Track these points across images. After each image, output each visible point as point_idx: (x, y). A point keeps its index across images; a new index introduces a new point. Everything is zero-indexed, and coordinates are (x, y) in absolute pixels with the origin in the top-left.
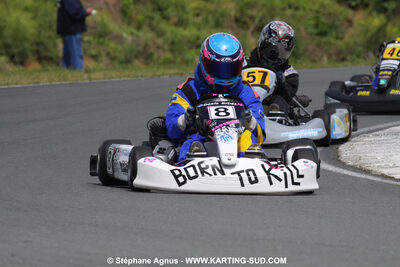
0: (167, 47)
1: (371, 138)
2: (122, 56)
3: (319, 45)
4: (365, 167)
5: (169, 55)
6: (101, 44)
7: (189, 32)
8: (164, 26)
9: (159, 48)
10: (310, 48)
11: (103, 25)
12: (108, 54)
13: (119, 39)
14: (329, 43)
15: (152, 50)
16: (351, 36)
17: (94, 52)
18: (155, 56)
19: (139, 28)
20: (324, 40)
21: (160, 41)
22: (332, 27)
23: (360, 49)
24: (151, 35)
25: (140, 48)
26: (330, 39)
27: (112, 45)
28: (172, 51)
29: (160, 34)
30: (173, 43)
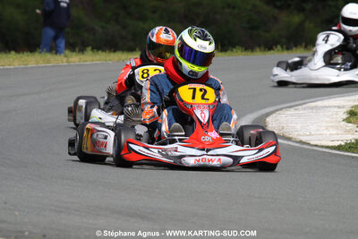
0: (130, 37)
1: (292, 111)
4: (287, 135)
5: (131, 44)
6: (78, 35)
9: (123, 38)
11: (79, 19)
13: (92, 31)
14: (259, 36)
16: (277, 30)
17: (71, 41)
19: (108, 22)
21: (124, 33)
22: (262, 22)
24: (117, 28)
25: (109, 38)
26: (261, 32)
28: (133, 40)
30: (134, 34)
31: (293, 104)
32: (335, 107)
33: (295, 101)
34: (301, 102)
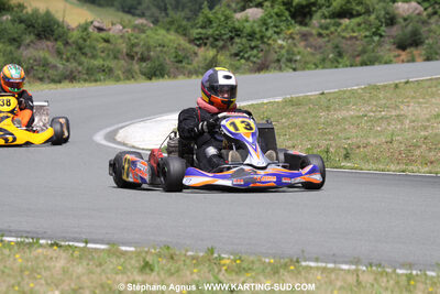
0: (84, 72)
1: (141, 124)
2: (57, 78)
3: (177, 68)
4: (126, 142)
5: (85, 76)
6: (44, 71)
7: (97, 62)
8: (83, 59)
9: (79, 72)
10: (172, 70)
11: (45, 59)
12: (49, 77)
13: (55, 67)
14: (184, 67)
15: (76, 74)
16: (197, 62)
17: (40, 76)
18: (77, 77)
19: (68, 60)
20: (180, 65)
21: (80, 68)
22: (186, 57)
23: (201, 69)
24: (75, 64)
25: (68, 73)
26: (184, 64)
27: (51, 72)
28: (87, 74)
29: (80, 64)
30: (88, 69)
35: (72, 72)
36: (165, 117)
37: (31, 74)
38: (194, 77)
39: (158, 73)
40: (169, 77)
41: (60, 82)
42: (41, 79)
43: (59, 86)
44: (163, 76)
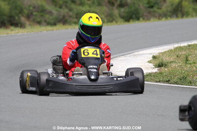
0: (74, 16)
2: (52, 21)
3: (149, 12)
5: (75, 20)
6: (42, 16)
7: (85, 9)
9: (70, 16)
10: (145, 14)
11: (42, 6)
12: (45, 21)
13: (50, 13)
15: (67, 18)
16: (165, 7)
17: (39, 20)
18: (68, 21)
19: (61, 7)
20: (152, 10)
21: (71, 13)
23: (169, 14)
24: (66, 10)
25: (61, 17)
26: (155, 9)
27: (47, 16)
28: (76, 18)
29: (71, 10)
30: (77, 14)
31: (126, 53)
32: (148, 54)
33: (128, 51)
34: (131, 52)
35: (64, 17)
36: (141, 52)
37: (31, 19)
38: (164, 19)
39: (134, 16)
40: (144, 19)
41: (55, 24)
42: (39, 23)
43: (55, 28)
44: (138, 19)
